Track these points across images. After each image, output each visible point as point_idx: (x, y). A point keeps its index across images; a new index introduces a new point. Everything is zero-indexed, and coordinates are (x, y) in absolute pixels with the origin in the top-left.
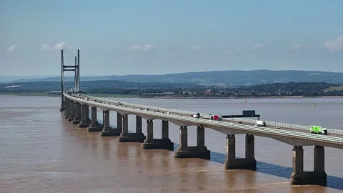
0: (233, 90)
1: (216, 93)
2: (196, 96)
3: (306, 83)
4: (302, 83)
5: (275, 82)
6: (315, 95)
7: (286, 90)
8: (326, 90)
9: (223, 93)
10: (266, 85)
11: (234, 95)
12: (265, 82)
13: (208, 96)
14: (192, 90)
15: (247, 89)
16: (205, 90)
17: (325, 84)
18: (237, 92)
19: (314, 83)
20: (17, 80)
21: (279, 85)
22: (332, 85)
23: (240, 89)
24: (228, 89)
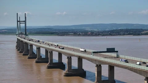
0: (101, 32)
1: (93, 34)
2: (84, 35)
3: (133, 29)
4: (132, 29)
5: (120, 29)
6: (139, 35)
7: (125, 32)
8: (143, 32)
9: (96, 34)
10: (116, 30)
11: (101, 35)
12: (115, 29)
13: (89, 35)
14: (82, 32)
15: (107, 32)
16: (88, 32)
17: (142, 29)
18: (102, 33)
19: (137, 29)
20: (6, 28)
21: (121, 30)
22: (145, 30)
23: (104, 32)
24: (98, 32)
